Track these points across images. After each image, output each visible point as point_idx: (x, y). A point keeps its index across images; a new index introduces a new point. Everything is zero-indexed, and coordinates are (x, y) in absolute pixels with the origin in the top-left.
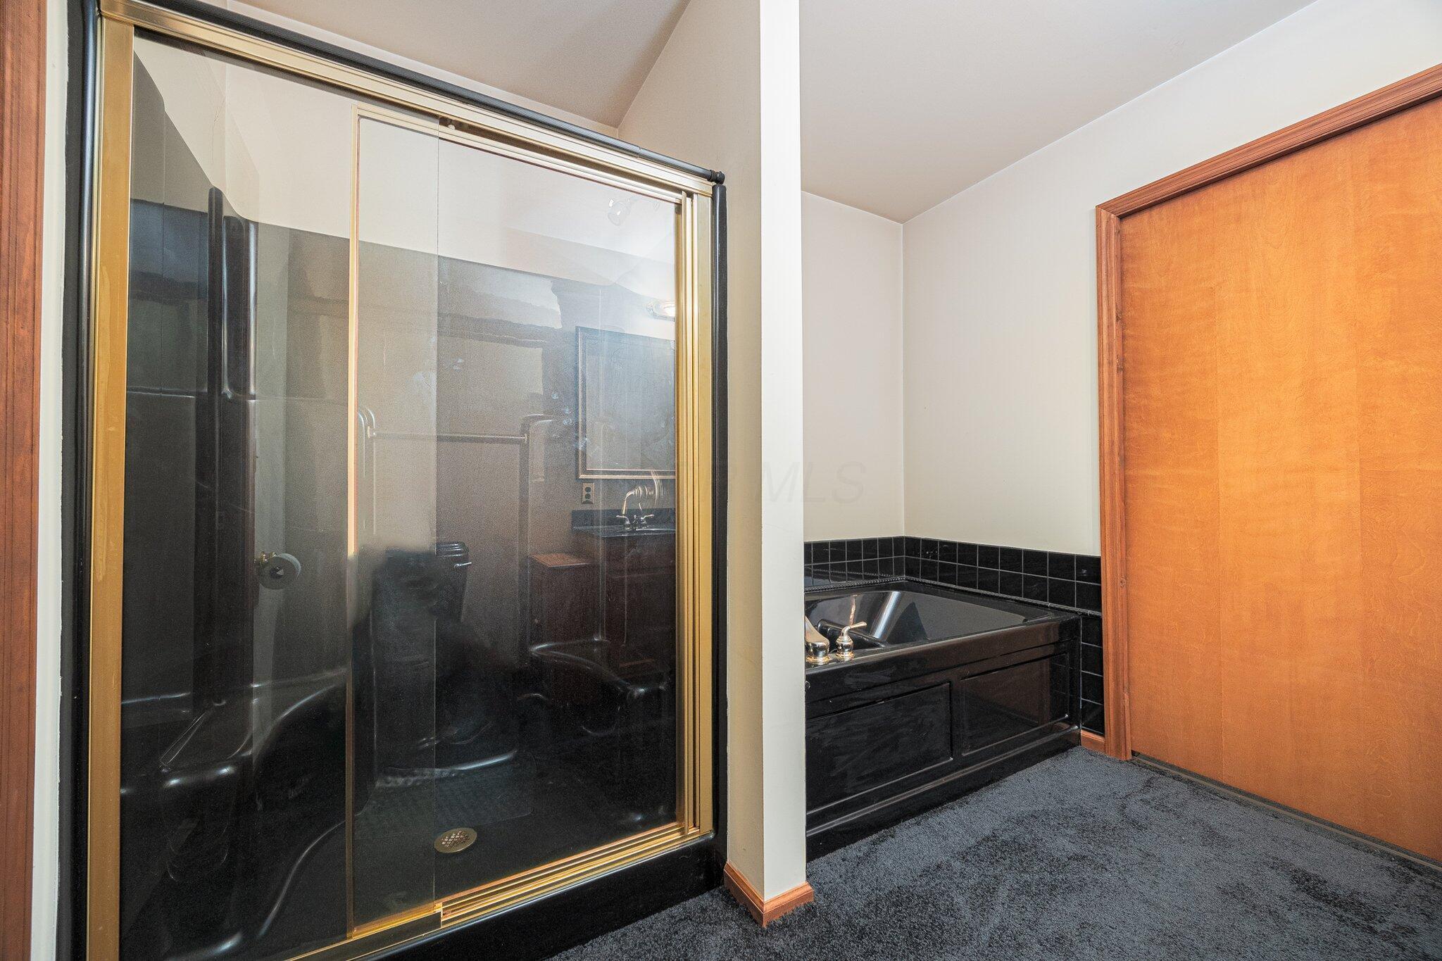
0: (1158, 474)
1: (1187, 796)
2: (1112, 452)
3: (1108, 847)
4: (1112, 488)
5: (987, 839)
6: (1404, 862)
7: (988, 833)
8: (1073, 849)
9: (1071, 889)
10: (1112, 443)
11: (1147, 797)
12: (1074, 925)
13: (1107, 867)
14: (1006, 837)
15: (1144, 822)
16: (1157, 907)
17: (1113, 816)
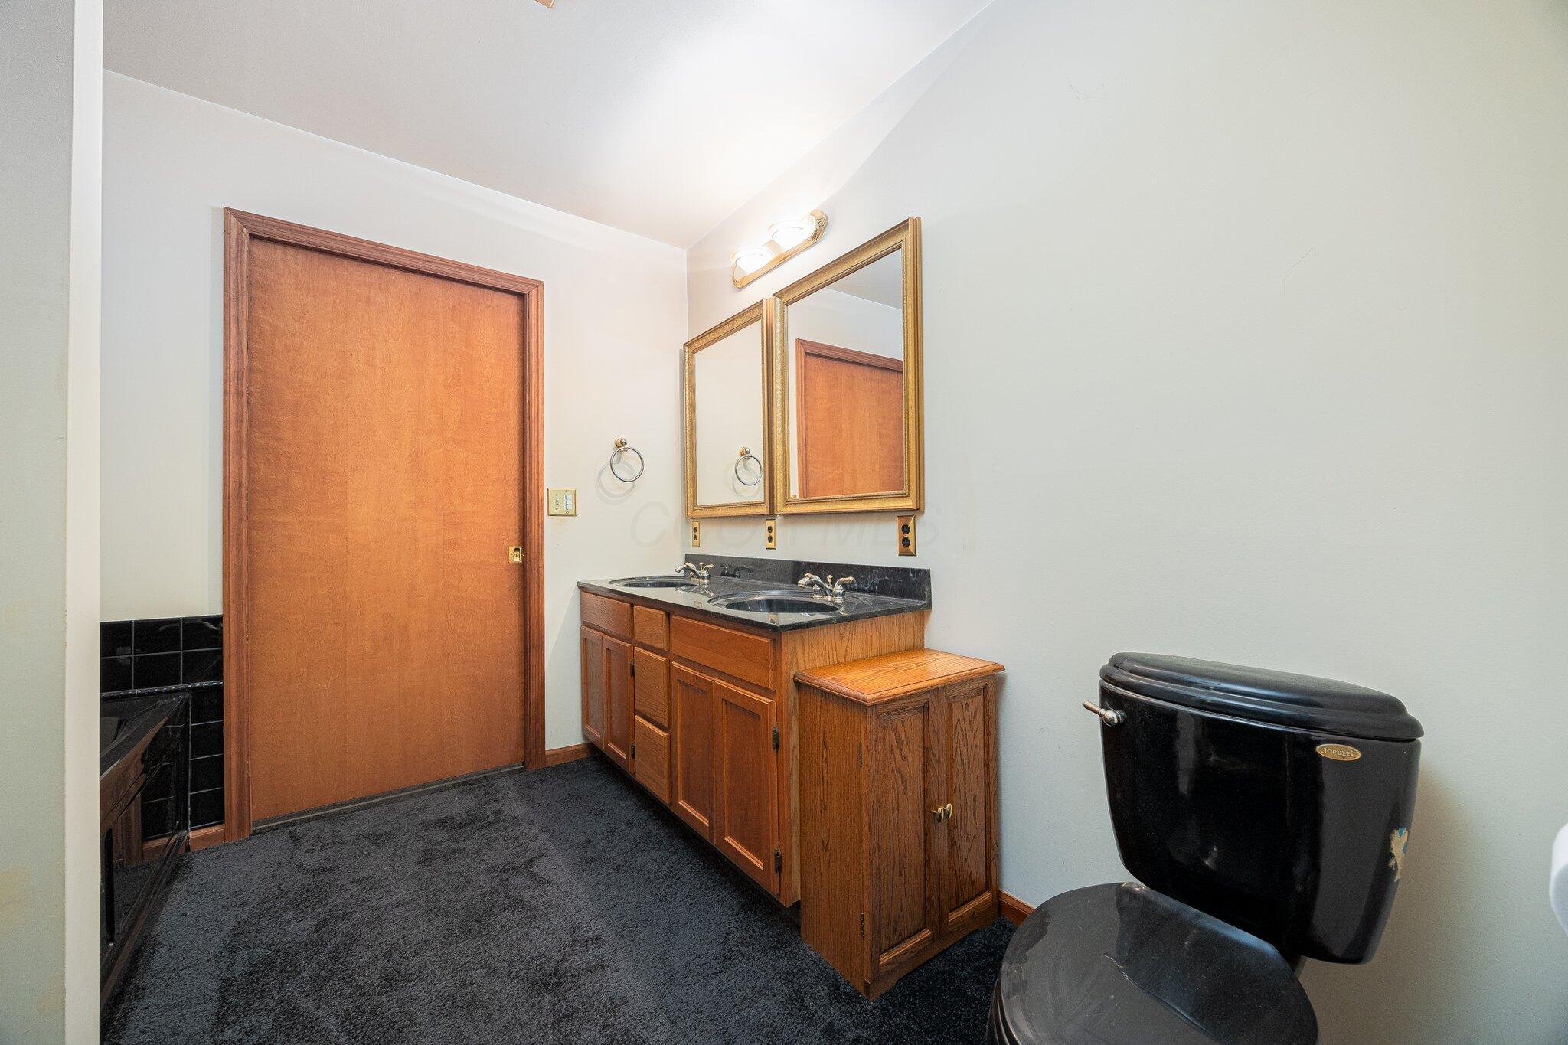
0: (287, 520)
1: (331, 827)
2: (239, 495)
3: (330, 900)
4: (239, 535)
5: (223, 989)
6: (464, 784)
7: (215, 985)
8: (308, 924)
9: (348, 948)
10: (240, 484)
11: (305, 847)
12: (382, 963)
13: (350, 910)
14: (239, 970)
15: (328, 866)
16: (409, 902)
17: (301, 879)
